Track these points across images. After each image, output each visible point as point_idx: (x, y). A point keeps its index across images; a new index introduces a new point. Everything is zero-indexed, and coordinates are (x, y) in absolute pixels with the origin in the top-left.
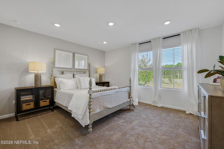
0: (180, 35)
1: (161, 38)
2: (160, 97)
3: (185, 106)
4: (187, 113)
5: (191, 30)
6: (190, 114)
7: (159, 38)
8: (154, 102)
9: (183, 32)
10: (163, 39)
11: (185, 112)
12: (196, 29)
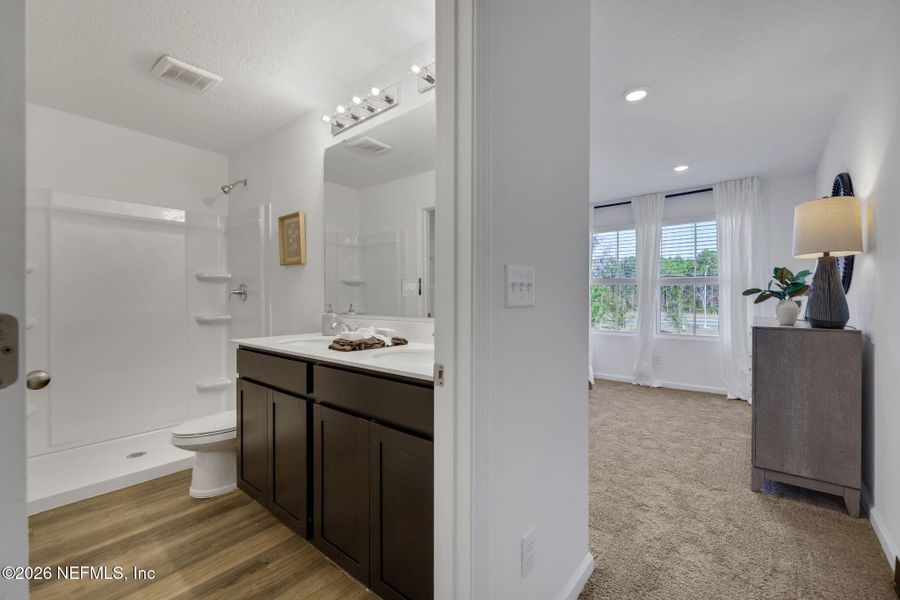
0: (711, 189)
1: (659, 195)
2: (656, 361)
3: (725, 381)
4: (730, 397)
5: (741, 180)
6: (739, 399)
7: (656, 194)
8: (640, 375)
9: (720, 183)
10: (667, 197)
11: (726, 396)
12: (753, 178)
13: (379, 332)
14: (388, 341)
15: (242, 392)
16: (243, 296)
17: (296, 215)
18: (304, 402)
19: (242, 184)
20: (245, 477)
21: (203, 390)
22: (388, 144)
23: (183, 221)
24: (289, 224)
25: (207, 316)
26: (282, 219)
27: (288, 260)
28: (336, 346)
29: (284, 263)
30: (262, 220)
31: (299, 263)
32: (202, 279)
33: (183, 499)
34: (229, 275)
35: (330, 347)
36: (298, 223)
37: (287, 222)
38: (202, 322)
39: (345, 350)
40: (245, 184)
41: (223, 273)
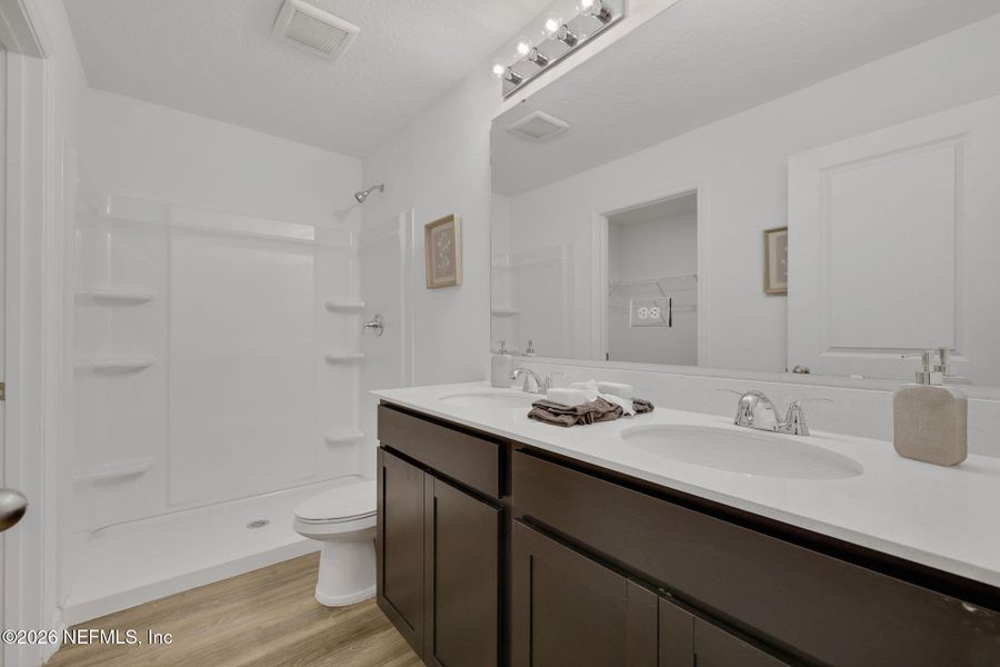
13: (603, 390)
14: (628, 407)
15: (385, 468)
16: (379, 329)
17: (450, 218)
18: (493, 512)
19: (378, 190)
20: (388, 594)
21: (331, 444)
22: (566, 121)
23: (312, 238)
24: (441, 232)
25: (337, 354)
26: (429, 228)
27: (436, 281)
28: (542, 413)
29: (432, 286)
30: (402, 232)
31: (453, 284)
32: (332, 309)
33: (307, 604)
34: (363, 304)
35: (530, 416)
36: (451, 231)
37: (435, 230)
38: (332, 361)
39: (564, 424)
40: (382, 190)
41: (356, 301)
